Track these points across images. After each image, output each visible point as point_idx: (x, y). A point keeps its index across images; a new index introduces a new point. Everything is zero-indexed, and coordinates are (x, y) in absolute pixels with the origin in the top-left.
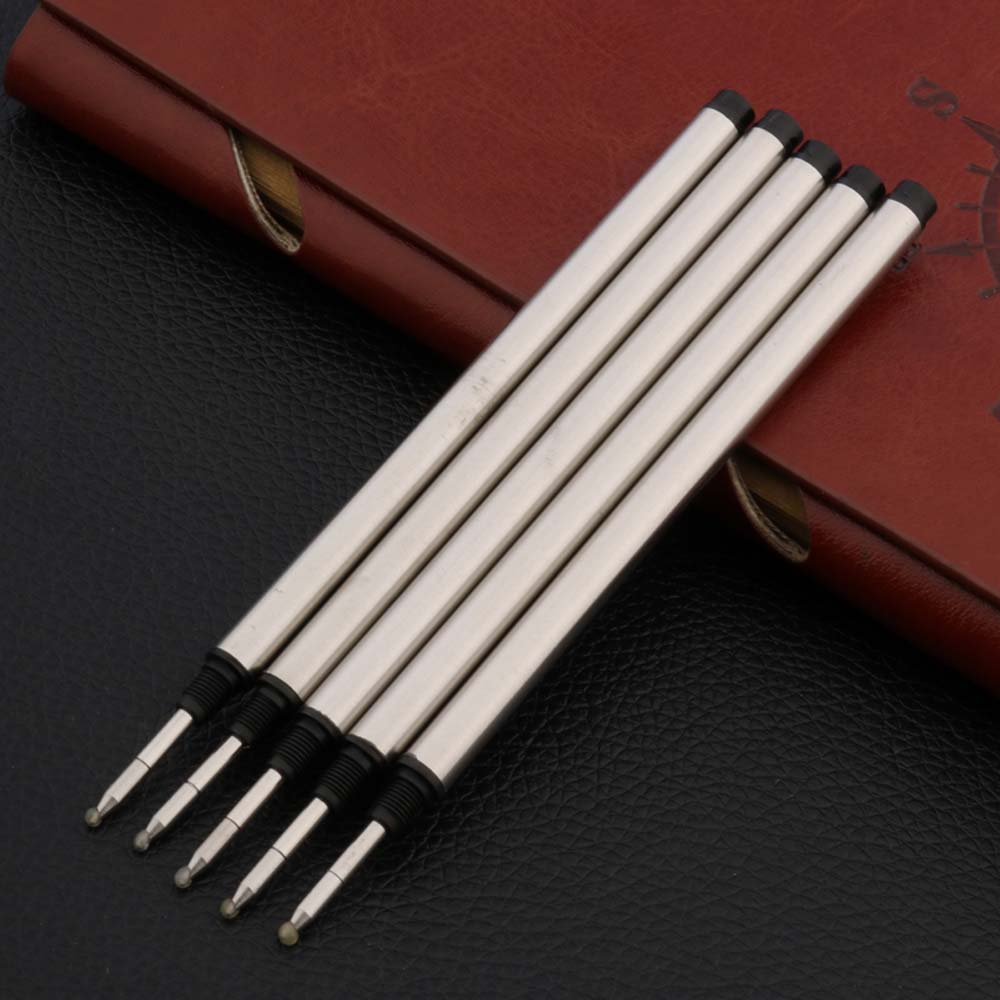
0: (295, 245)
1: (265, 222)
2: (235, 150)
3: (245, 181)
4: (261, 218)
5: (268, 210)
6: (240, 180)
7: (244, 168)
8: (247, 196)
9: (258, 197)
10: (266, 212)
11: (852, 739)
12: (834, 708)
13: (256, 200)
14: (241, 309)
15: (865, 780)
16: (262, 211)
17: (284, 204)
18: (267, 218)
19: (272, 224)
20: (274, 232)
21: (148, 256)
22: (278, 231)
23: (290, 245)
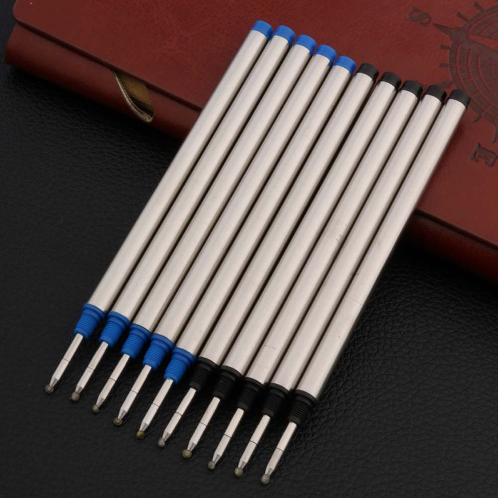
0: (149, 118)
1: (135, 109)
2: (117, 79)
3: (123, 93)
4: (133, 108)
5: (135, 104)
6: (121, 92)
7: (122, 87)
8: (125, 99)
9: (130, 99)
10: (135, 105)
11: (430, 309)
12: (421, 296)
13: (130, 101)
14: (128, 149)
15: (439, 327)
16: (133, 105)
17: (142, 100)
18: (135, 108)
19: (137, 110)
20: (139, 113)
21: (82, 130)
22: (141, 113)
23: (148, 119)
